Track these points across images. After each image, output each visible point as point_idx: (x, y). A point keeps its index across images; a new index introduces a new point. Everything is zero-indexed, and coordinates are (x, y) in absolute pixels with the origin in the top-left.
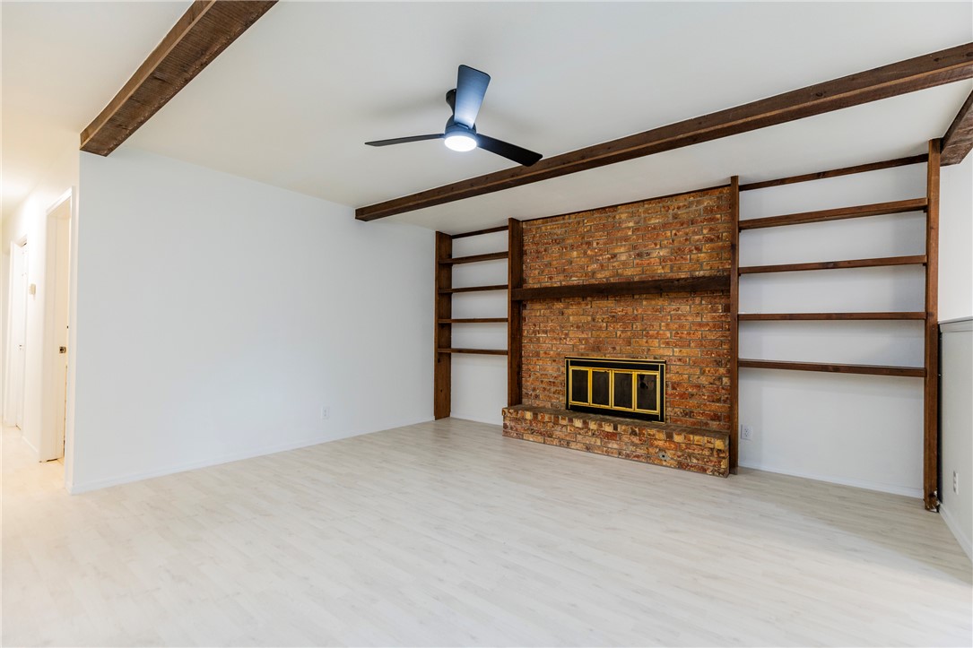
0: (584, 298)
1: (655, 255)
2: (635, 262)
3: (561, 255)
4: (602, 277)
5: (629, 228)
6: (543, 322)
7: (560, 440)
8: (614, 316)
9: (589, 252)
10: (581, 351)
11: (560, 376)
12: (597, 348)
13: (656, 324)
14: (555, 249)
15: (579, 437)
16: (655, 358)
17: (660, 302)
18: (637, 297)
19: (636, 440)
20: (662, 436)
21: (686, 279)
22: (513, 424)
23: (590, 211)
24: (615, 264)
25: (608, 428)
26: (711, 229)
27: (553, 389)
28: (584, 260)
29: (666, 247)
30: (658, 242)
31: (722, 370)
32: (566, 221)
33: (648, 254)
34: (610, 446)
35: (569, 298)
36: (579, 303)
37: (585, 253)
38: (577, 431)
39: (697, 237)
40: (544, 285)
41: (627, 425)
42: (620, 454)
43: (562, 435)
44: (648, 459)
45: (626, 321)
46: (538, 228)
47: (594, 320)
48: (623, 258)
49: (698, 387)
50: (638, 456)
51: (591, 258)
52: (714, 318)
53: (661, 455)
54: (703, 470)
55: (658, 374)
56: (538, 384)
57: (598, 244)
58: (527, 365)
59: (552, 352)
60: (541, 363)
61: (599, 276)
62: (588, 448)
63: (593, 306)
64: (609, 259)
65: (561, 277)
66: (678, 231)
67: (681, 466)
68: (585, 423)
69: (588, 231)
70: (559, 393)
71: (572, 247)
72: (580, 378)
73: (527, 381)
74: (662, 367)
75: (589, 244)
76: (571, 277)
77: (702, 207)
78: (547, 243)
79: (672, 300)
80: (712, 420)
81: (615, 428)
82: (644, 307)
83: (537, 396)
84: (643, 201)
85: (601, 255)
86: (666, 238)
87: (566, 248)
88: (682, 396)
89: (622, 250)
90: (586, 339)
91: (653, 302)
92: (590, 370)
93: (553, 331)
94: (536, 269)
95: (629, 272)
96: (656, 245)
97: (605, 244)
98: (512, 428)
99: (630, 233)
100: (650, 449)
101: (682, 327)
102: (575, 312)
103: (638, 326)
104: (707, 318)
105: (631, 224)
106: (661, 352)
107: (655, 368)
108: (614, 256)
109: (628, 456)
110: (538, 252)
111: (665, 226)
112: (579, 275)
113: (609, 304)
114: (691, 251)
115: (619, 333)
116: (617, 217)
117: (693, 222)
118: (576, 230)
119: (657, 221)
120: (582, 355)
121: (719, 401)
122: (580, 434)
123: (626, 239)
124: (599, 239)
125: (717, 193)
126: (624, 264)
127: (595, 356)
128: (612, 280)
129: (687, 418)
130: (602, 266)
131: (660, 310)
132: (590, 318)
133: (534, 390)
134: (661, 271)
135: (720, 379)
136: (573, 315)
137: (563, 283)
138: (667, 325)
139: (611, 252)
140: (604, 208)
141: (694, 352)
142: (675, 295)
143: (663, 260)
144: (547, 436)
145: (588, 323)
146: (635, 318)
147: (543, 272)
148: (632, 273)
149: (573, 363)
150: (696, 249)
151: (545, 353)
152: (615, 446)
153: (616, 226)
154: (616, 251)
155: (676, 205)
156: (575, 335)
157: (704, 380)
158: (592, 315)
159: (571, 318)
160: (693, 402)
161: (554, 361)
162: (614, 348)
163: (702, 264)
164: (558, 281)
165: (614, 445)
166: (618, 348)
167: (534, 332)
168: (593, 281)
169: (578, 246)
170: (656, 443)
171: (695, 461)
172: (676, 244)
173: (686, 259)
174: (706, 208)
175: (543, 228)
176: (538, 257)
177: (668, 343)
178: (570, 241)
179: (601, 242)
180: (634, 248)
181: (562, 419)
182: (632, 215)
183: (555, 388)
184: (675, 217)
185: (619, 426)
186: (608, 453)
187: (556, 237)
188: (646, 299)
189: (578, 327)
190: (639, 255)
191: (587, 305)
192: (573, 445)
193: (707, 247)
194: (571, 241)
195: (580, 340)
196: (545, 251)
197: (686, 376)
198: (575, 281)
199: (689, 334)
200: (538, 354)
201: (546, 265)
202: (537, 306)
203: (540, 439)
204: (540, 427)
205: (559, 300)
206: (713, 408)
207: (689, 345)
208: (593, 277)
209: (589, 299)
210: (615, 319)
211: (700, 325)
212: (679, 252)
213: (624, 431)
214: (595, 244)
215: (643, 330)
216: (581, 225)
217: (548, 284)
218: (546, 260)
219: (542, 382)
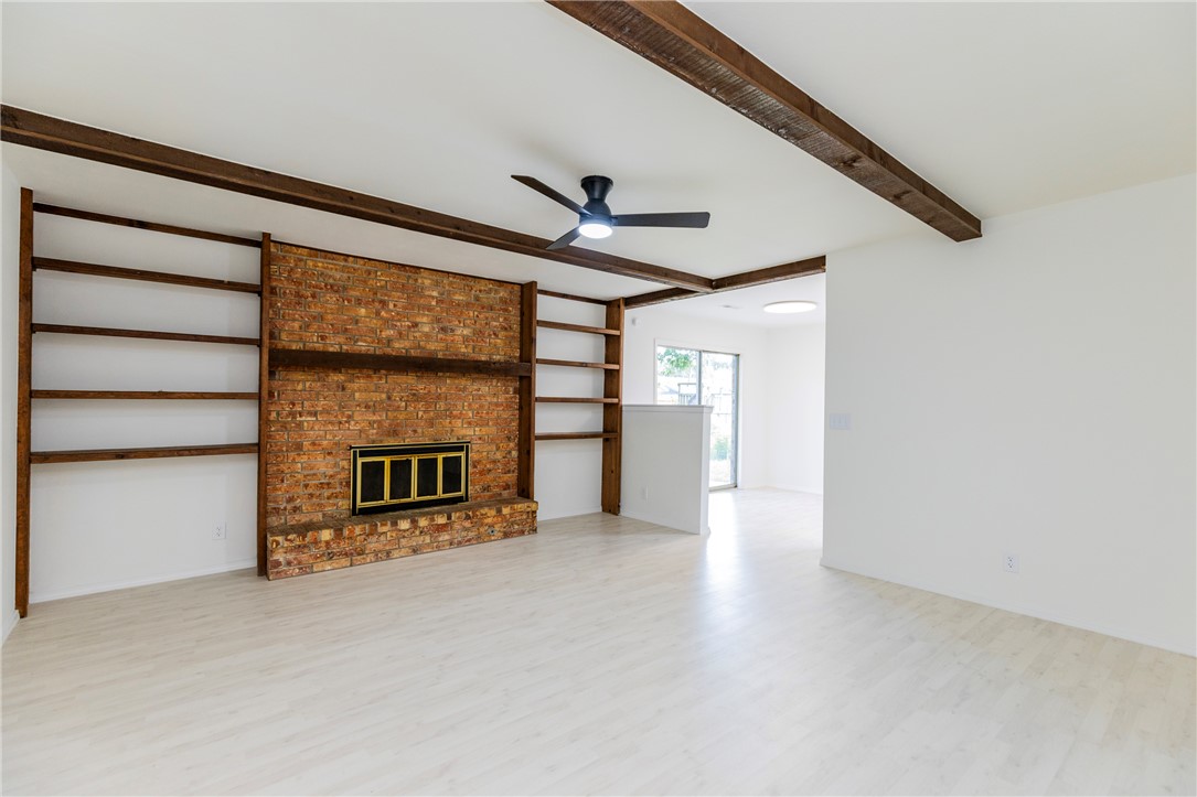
0: (376, 371)
1: (459, 332)
2: (440, 336)
3: (341, 309)
4: (400, 347)
5: (433, 297)
6: (308, 399)
7: (376, 553)
8: (414, 395)
9: (383, 313)
10: (373, 437)
11: (338, 473)
12: (395, 433)
13: (459, 404)
14: (331, 298)
15: (403, 542)
16: (458, 439)
17: (463, 382)
18: (440, 374)
19: (467, 524)
20: (493, 512)
21: (499, 362)
22: (290, 557)
23: (386, 262)
24: (417, 334)
25: (441, 520)
26: (505, 319)
27: (326, 493)
28: (375, 323)
29: (469, 327)
30: (462, 320)
31: (512, 445)
32: (350, 265)
33: (452, 330)
34: (441, 539)
35: (354, 368)
36: (369, 376)
37: (378, 313)
38: (402, 534)
39: (495, 323)
40: (310, 346)
41: (460, 511)
42: (451, 544)
43: (379, 546)
44: (479, 539)
45: (430, 400)
46: (301, 260)
47: (389, 398)
48: (426, 329)
49: (494, 462)
50: (469, 540)
51: (386, 321)
52: (506, 399)
53: (490, 531)
54: (522, 533)
55: (463, 454)
56: (300, 491)
57: (395, 306)
58: (277, 465)
59: (325, 443)
60: (305, 458)
61: (397, 345)
62: (415, 551)
63: (389, 380)
64: (409, 327)
65: (341, 339)
66: (480, 313)
67: (506, 535)
68: (414, 522)
69: (382, 287)
70: (336, 497)
71: (359, 302)
72: (373, 472)
73: (275, 489)
74: (467, 447)
75: (383, 303)
76: (356, 342)
77: (498, 296)
78: (316, 287)
79: (474, 380)
80: (505, 489)
81: (449, 518)
82: (448, 385)
83: (295, 509)
84: (448, 273)
85: (399, 320)
86: (469, 318)
87: (349, 301)
88: (481, 473)
89: (425, 320)
90: (379, 422)
91: (457, 381)
92: (387, 460)
93: (326, 411)
94: (294, 320)
95: (432, 346)
96: (460, 322)
97: (405, 308)
98: (289, 563)
99: (434, 303)
100: (481, 529)
101: (481, 406)
102: (362, 388)
103: (441, 405)
104: (501, 399)
105: (435, 294)
106: (464, 432)
107: (460, 449)
108: (415, 325)
109: (460, 544)
110: (298, 294)
111: (468, 305)
112: (369, 340)
113: (409, 380)
114: (490, 335)
115: (420, 414)
116: (420, 281)
117: (491, 308)
118: (365, 282)
119: (461, 298)
120: (374, 442)
121: (509, 472)
122: (404, 537)
123: (430, 309)
124: (397, 302)
125: (510, 286)
126: (425, 336)
127: (391, 442)
128: (413, 353)
129: (486, 493)
130: (400, 334)
131: (465, 389)
132: (384, 396)
133: (290, 500)
134: (464, 350)
135: (510, 452)
136: (359, 390)
137: (345, 347)
138: (470, 405)
139: (411, 319)
140: (403, 266)
141: (491, 430)
142: (476, 376)
143: (466, 339)
144: (356, 554)
145: (382, 402)
146: (439, 397)
147: (308, 326)
148: (435, 347)
149: (363, 454)
150: (495, 334)
151: (314, 444)
152: (447, 537)
153: (418, 292)
154: (418, 320)
155: (478, 287)
156: (362, 418)
157: (499, 456)
158: (387, 392)
159: (357, 395)
160: (490, 476)
161: (329, 454)
162: (415, 431)
163: (499, 348)
164: (334, 344)
165: (445, 537)
166: (420, 430)
167: (292, 414)
168: (388, 351)
169: (367, 303)
170: (486, 521)
171: (516, 527)
172: (478, 326)
173: (486, 342)
174: (501, 298)
175: (310, 263)
176: (299, 303)
177: (470, 423)
178: (355, 293)
179: (399, 305)
180: (438, 321)
181: (382, 525)
182: (437, 284)
183: (331, 491)
184: (477, 299)
185: (453, 514)
186: (439, 548)
187: (331, 281)
188: (449, 377)
189: (367, 407)
190: (443, 329)
191: (380, 378)
192: (395, 554)
193: (502, 334)
194: (358, 294)
195: (371, 424)
196: (313, 296)
197: (485, 454)
198: (362, 346)
199: (487, 413)
200: (299, 447)
201: (314, 318)
202: (299, 376)
203: (345, 561)
204: (345, 546)
205: (337, 369)
206: (505, 479)
207: (488, 424)
208: (388, 346)
209: (383, 372)
210: (416, 397)
211: (497, 405)
212: (479, 333)
213: (459, 518)
214: (391, 306)
215: (446, 410)
216: (372, 276)
217: (319, 346)
218: (314, 310)
219: (306, 486)
